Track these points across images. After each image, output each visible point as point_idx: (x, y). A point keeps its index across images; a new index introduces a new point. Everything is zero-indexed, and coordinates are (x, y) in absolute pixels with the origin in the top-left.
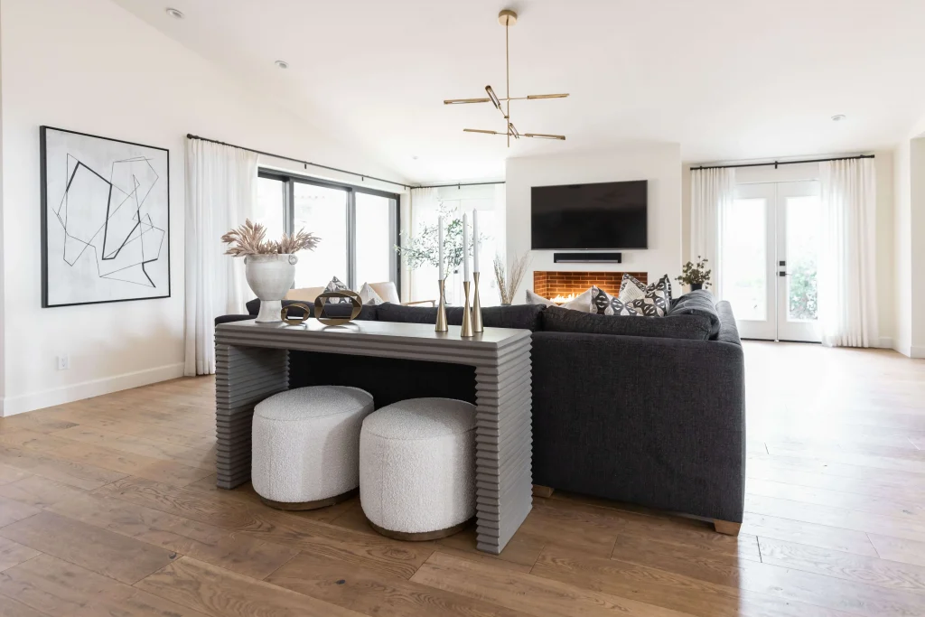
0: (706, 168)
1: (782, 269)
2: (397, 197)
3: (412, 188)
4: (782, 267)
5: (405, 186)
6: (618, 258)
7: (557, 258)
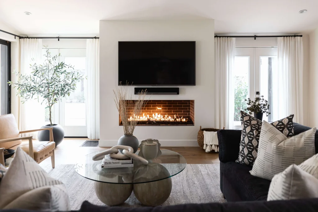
0: (220, 37)
1: (257, 96)
2: (8, 44)
3: (20, 38)
4: (258, 95)
5: (15, 36)
6: (177, 91)
7: (137, 91)
